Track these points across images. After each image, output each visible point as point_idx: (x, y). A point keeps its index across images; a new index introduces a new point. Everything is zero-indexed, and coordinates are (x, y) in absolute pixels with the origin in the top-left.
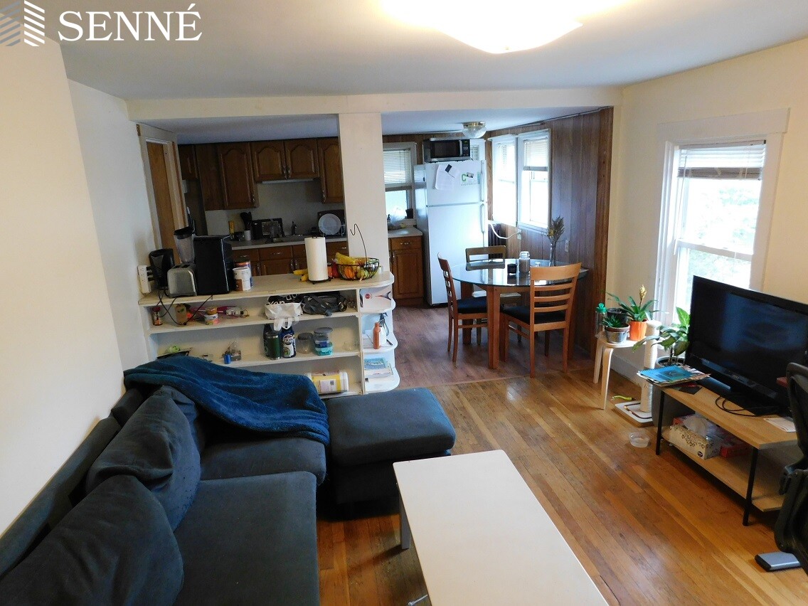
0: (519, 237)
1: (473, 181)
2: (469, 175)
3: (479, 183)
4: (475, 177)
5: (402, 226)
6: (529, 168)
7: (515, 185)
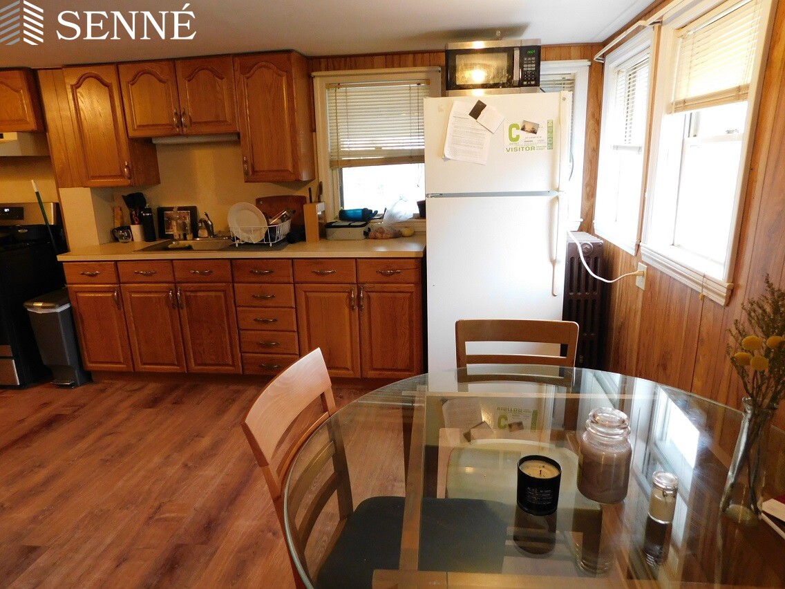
0: (640, 283)
1: (535, 140)
2: (528, 127)
3: (551, 145)
4: (542, 133)
5: (406, 232)
6: (683, 105)
7: (640, 158)
